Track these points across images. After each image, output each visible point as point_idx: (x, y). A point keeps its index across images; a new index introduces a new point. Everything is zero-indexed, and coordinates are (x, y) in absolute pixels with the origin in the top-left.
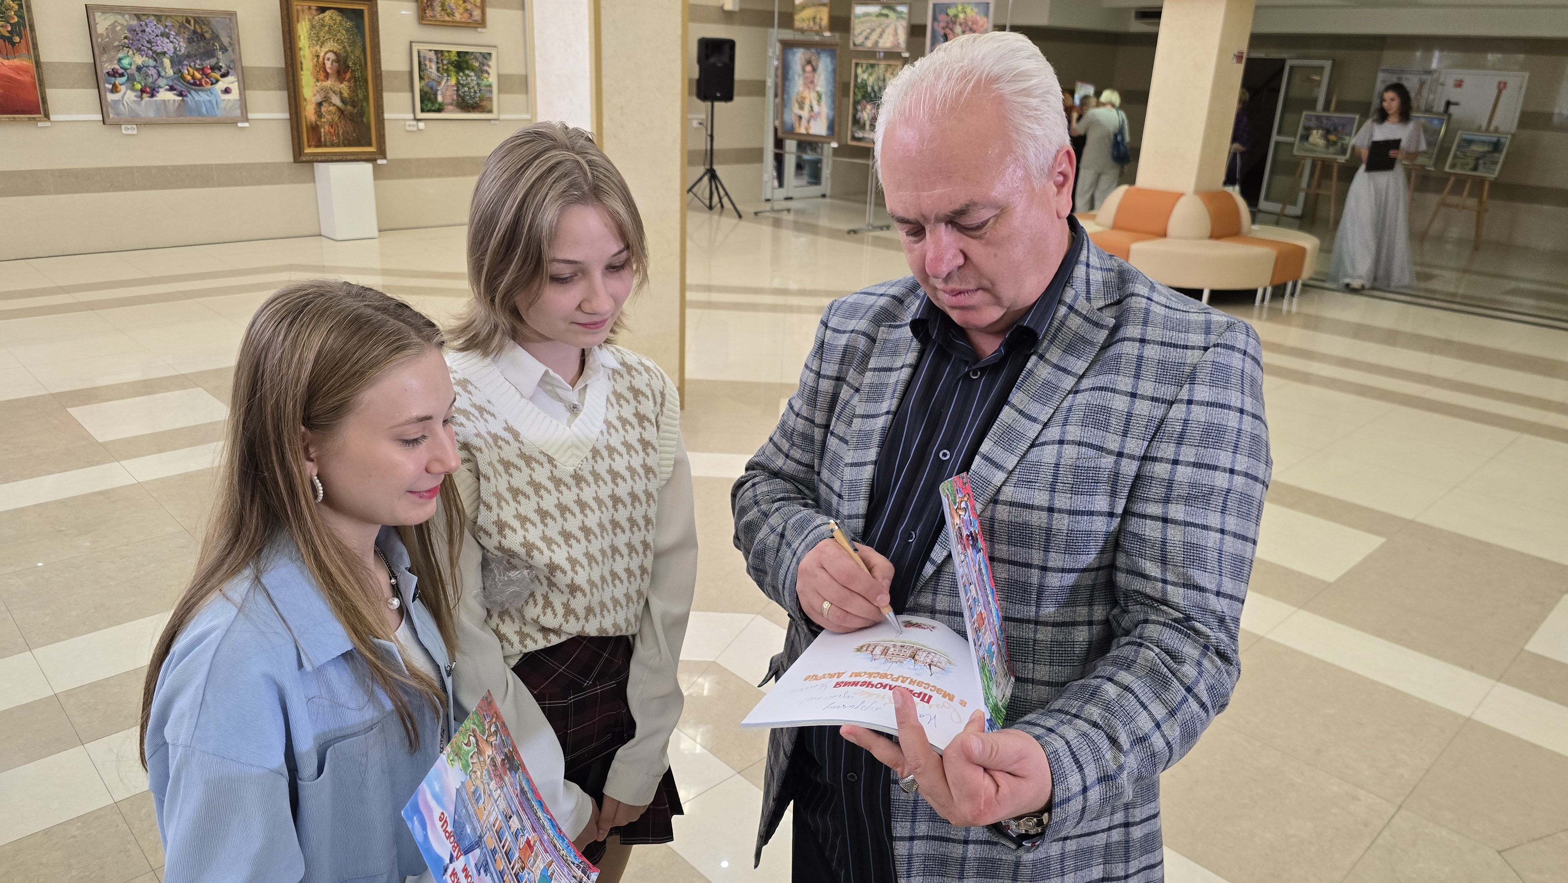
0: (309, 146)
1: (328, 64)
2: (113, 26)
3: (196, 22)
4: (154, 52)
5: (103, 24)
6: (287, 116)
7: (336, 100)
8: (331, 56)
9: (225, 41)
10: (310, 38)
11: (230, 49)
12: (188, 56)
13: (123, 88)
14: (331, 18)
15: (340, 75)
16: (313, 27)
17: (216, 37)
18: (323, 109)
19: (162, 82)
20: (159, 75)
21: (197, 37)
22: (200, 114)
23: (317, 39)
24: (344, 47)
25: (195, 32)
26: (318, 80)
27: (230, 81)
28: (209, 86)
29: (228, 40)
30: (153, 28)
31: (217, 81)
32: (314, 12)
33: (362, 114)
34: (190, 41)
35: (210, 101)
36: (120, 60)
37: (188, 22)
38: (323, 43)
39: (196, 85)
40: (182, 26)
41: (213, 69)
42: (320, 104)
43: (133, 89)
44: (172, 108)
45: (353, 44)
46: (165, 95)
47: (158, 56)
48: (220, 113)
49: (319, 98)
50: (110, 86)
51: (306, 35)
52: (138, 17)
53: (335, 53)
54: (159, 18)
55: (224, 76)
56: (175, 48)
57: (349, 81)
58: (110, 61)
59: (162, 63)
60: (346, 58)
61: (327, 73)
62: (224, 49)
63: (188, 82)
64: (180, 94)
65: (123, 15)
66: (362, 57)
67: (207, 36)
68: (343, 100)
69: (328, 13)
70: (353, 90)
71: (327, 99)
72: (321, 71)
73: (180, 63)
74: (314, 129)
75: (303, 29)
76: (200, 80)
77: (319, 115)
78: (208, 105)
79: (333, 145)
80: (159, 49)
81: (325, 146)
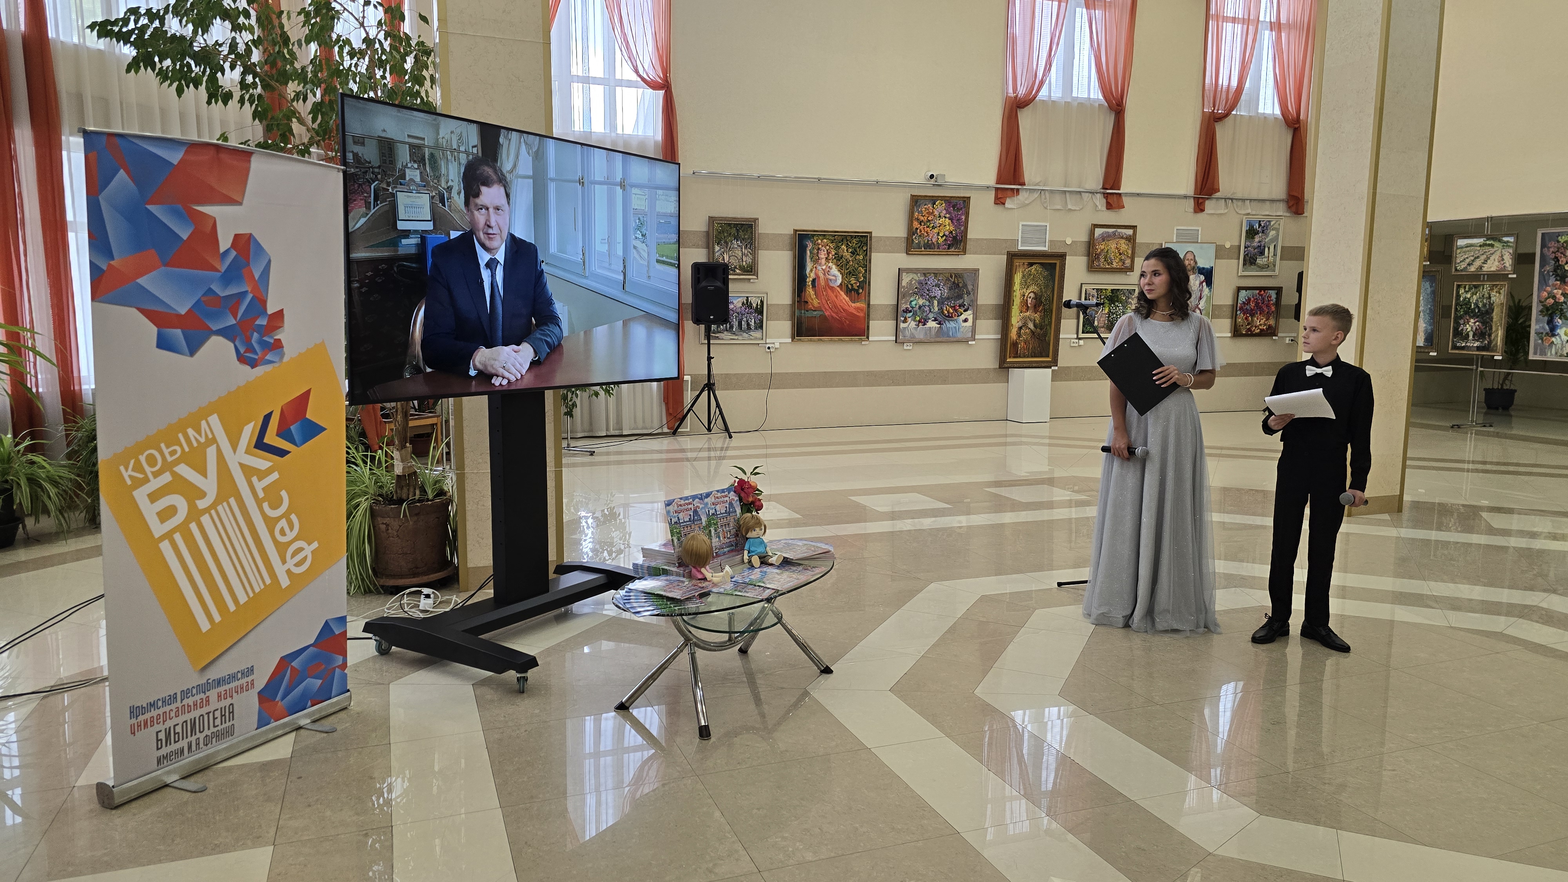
0: (1010, 357)
1: (1029, 301)
2: (911, 281)
3: (955, 276)
4: (930, 296)
5: (906, 279)
6: (999, 336)
7: (1031, 325)
8: (1032, 295)
9: (970, 287)
10: (1021, 284)
11: (972, 293)
12: (948, 299)
13: (909, 320)
14: (1036, 269)
15: (1035, 308)
16: (1024, 276)
17: (965, 286)
18: (1022, 331)
19: (931, 316)
20: (930, 311)
21: (956, 286)
22: (949, 336)
23: (1025, 284)
24: (1041, 289)
25: (954, 283)
26: (1021, 312)
27: (969, 315)
28: (956, 318)
29: (972, 287)
30: (932, 281)
31: (961, 314)
32: (1026, 266)
33: (1045, 335)
34: (950, 289)
35: (955, 327)
36: (911, 301)
37: (951, 277)
38: (1028, 287)
39: (949, 317)
40: (948, 279)
41: (960, 306)
42: (1020, 328)
43: (915, 321)
44: (933, 332)
46: (932, 324)
47: (931, 299)
48: (959, 335)
49: (1020, 324)
50: (903, 319)
51: (1019, 281)
52: (925, 274)
53: (1034, 293)
54: (936, 275)
55: (965, 311)
56: (941, 294)
57: (1040, 312)
58: (906, 303)
59: (933, 303)
60: (1041, 296)
61: (1028, 307)
62: (968, 293)
63: (945, 316)
64: (940, 323)
65: (917, 274)
66: (1051, 295)
67: (961, 285)
68: (1035, 326)
69: (1034, 267)
70: (1043, 318)
71: (1025, 325)
72: (1025, 306)
73: (943, 303)
74: (1015, 344)
75: (1018, 278)
76: (952, 314)
77: (1019, 335)
78: (954, 330)
79: (1024, 357)
80: (933, 295)
81: (1020, 357)
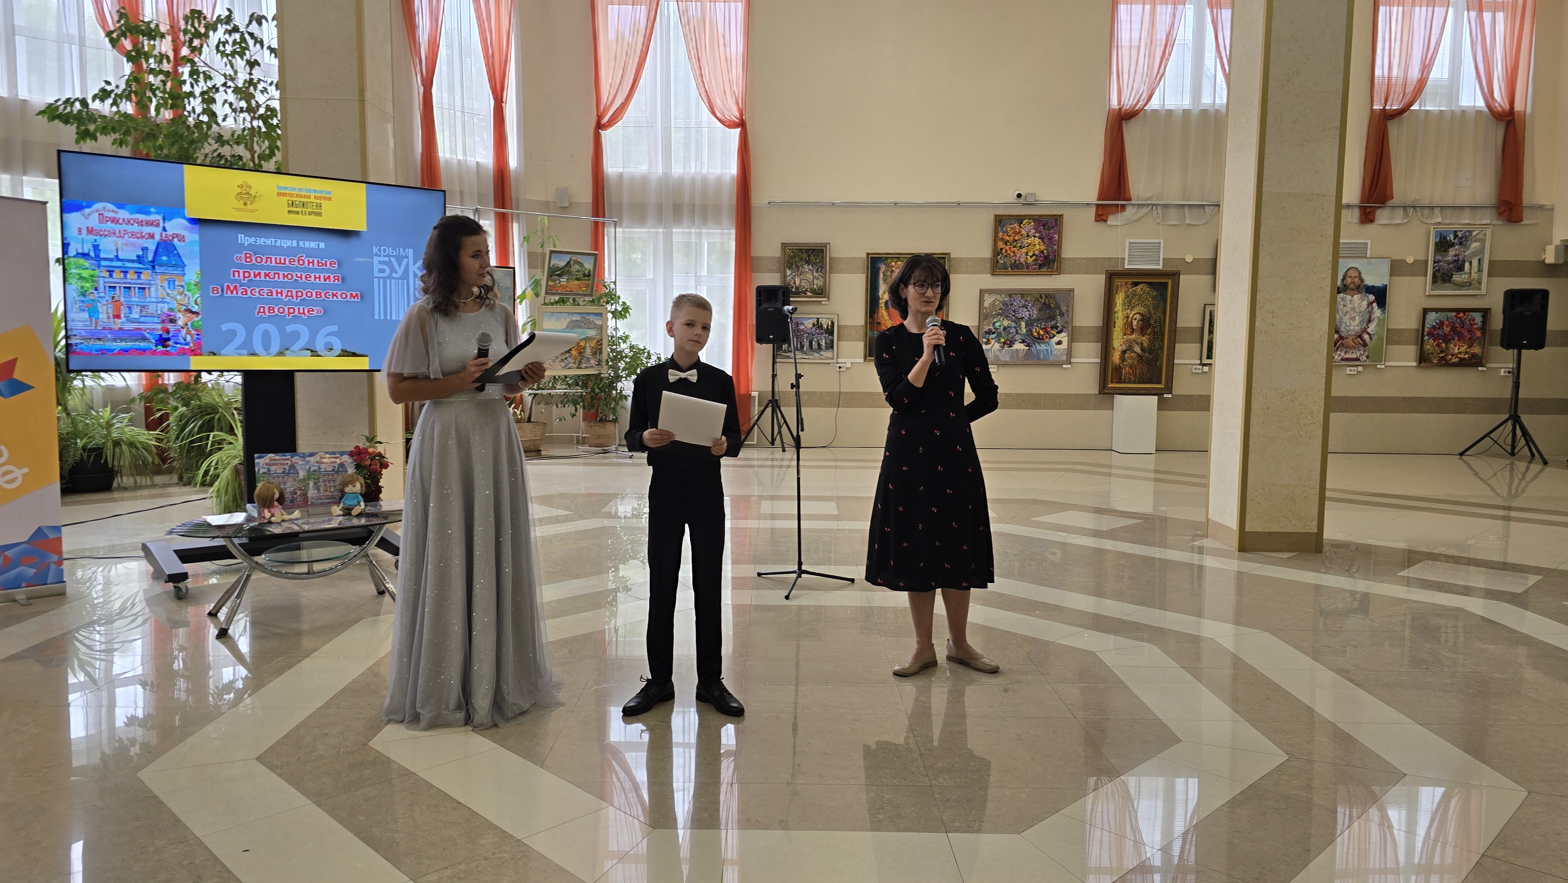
0: (1112, 382)
1: (1135, 323)
2: (994, 301)
3: (1046, 297)
4: (1017, 318)
5: (988, 300)
6: (1099, 360)
7: (1137, 349)
9: (1064, 309)
10: (1124, 304)
11: (1066, 315)
12: (1038, 320)
13: (993, 341)
14: (1142, 289)
16: (1127, 296)
17: (1058, 307)
18: (1126, 355)
19: (1018, 337)
20: (1017, 333)
21: (1046, 306)
22: (1039, 359)
25: (1044, 303)
26: (1125, 335)
27: (1063, 337)
28: (1047, 340)
29: (1066, 308)
30: (1018, 302)
31: (1054, 336)
32: (1129, 286)
33: (1157, 358)
34: (1040, 310)
35: (1047, 350)
36: (995, 323)
37: (1041, 297)
38: (1133, 308)
39: (1040, 339)
40: (1037, 300)
41: (1052, 328)
42: (1124, 352)
43: (999, 342)
45: (1156, 307)
46: (1019, 346)
47: (1018, 320)
48: (1052, 358)
49: (1124, 347)
51: (1121, 302)
52: (1010, 295)
53: (1141, 314)
54: (1023, 296)
55: (1059, 333)
56: (1030, 315)
58: (988, 324)
59: (1020, 325)
60: (1149, 318)
61: (1133, 329)
62: (1062, 314)
64: (1028, 345)
65: (1001, 295)
66: (1162, 317)
67: (1052, 306)
68: (1142, 349)
69: (1140, 286)
70: (1152, 342)
71: (1130, 348)
72: (1129, 327)
73: (1032, 325)
74: (1118, 369)
75: (1119, 299)
76: (1042, 335)
77: (1123, 359)
78: (1045, 351)
79: (1130, 382)
80: (1020, 316)
81: (1125, 382)
